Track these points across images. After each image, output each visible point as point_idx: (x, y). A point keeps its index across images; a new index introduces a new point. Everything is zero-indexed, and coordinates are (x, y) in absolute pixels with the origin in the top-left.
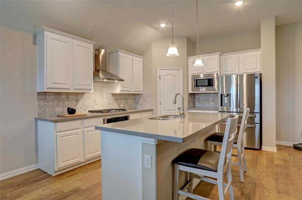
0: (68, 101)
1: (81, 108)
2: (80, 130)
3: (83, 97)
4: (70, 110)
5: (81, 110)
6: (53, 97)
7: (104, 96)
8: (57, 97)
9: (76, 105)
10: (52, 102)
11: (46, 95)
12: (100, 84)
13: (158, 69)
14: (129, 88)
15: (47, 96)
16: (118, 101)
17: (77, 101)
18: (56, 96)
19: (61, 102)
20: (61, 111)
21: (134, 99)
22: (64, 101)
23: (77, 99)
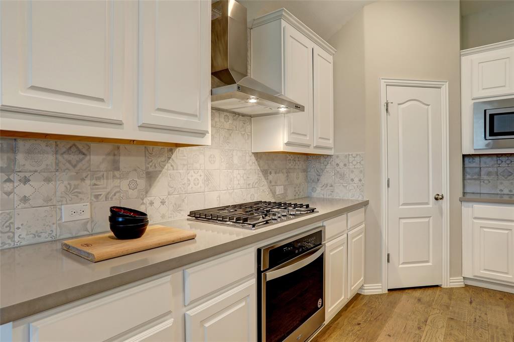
0: (114, 177)
1: (163, 203)
2: (169, 323)
3: (170, 161)
4: (120, 219)
5: (163, 210)
6: (49, 159)
7: (236, 160)
8: (69, 162)
9: (147, 192)
10: (48, 180)
11: (14, 150)
12: (223, 120)
13: (383, 84)
14: (306, 135)
15: (20, 157)
16: (270, 177)
17: (151, 177)
18: (66, 156)
19: (88, 182)
20: (88, 216)
21: (305, 171)
22: (98, 179)
23: (151, 169)
